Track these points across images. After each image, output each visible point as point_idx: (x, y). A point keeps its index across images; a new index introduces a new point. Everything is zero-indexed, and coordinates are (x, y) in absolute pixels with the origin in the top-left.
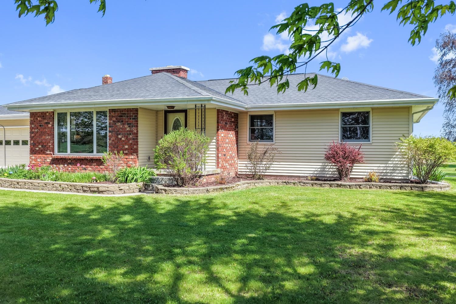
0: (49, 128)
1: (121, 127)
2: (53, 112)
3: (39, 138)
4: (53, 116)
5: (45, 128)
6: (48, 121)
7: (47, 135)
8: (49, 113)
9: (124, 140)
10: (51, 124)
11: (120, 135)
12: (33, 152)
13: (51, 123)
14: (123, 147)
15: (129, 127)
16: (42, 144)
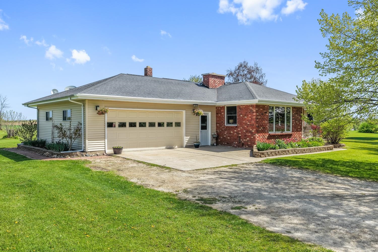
0: (267, 116)
1: (297, 117)
3: (261, 122)
8: (267, 106)
10: (268, 113)
11: (297, 121)
12: (257, 132)
16: (263, 126)
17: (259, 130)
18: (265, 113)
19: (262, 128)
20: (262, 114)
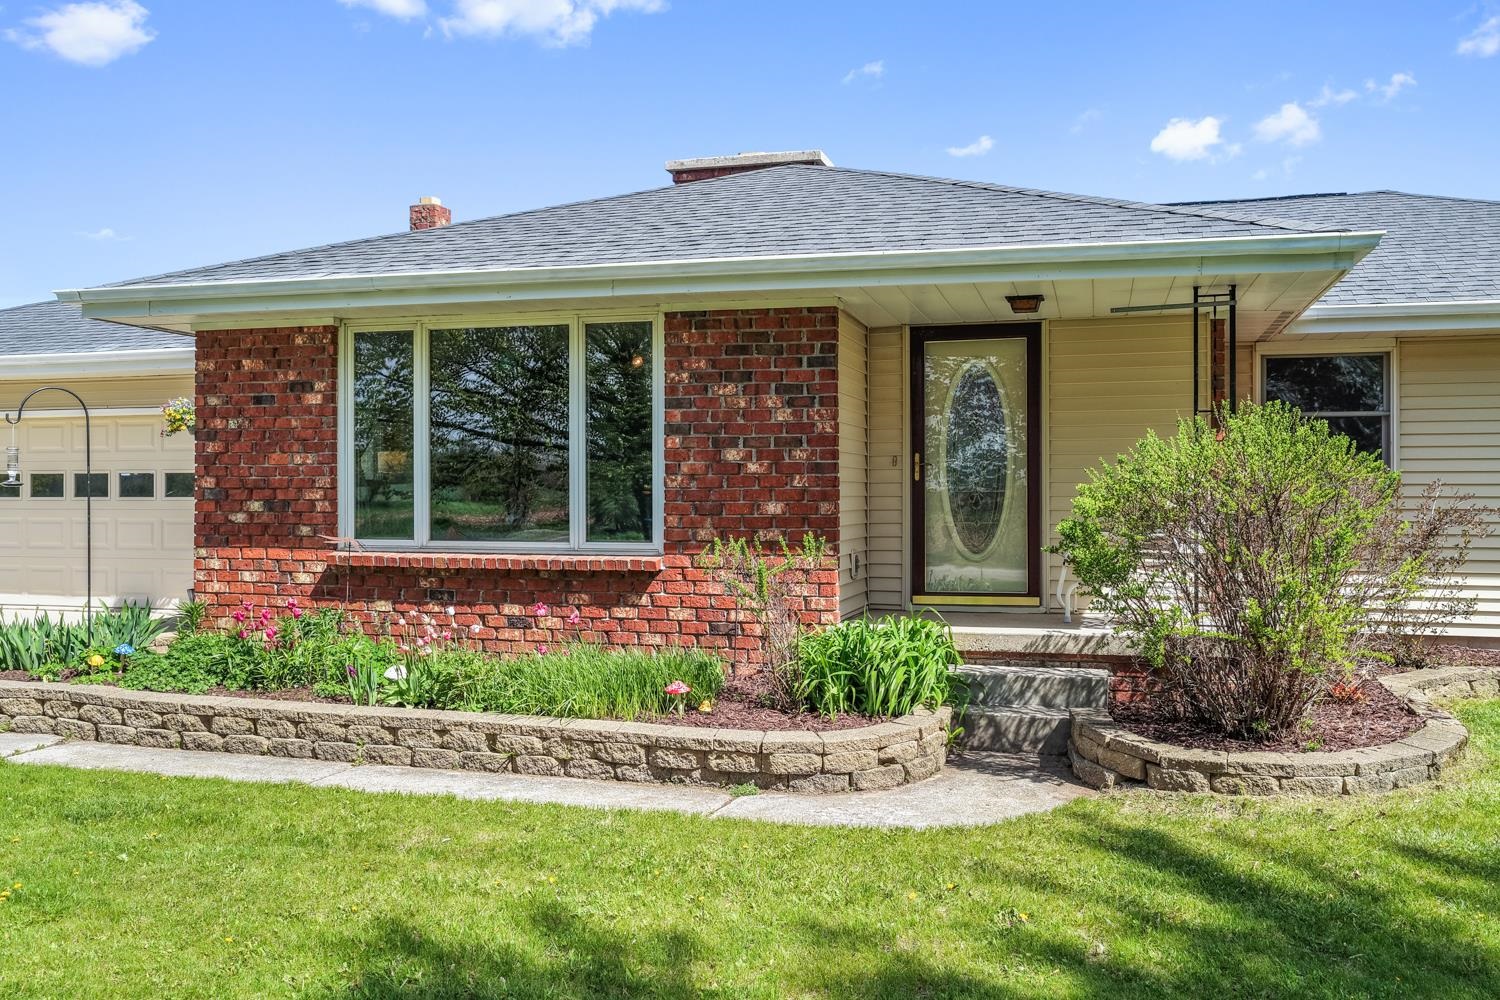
0: (308, 410)
1: (743, 404)
2: (333, 331)
3: (252, 461)
4: (331, 349)
5: (287, 413)
6: (304, 378)
7: (295, 447)
8: (312, 334)
9: (761, 470)
10: (320, 392)
11: (737, 446)
12: (211, 532)
13: (319, 386)
14: (755, 506)
15: (790, 403)
16: (268, 493)
17: (232, 518)
18: (293, 386)
19: (256, 506)
20: (258, 400)
